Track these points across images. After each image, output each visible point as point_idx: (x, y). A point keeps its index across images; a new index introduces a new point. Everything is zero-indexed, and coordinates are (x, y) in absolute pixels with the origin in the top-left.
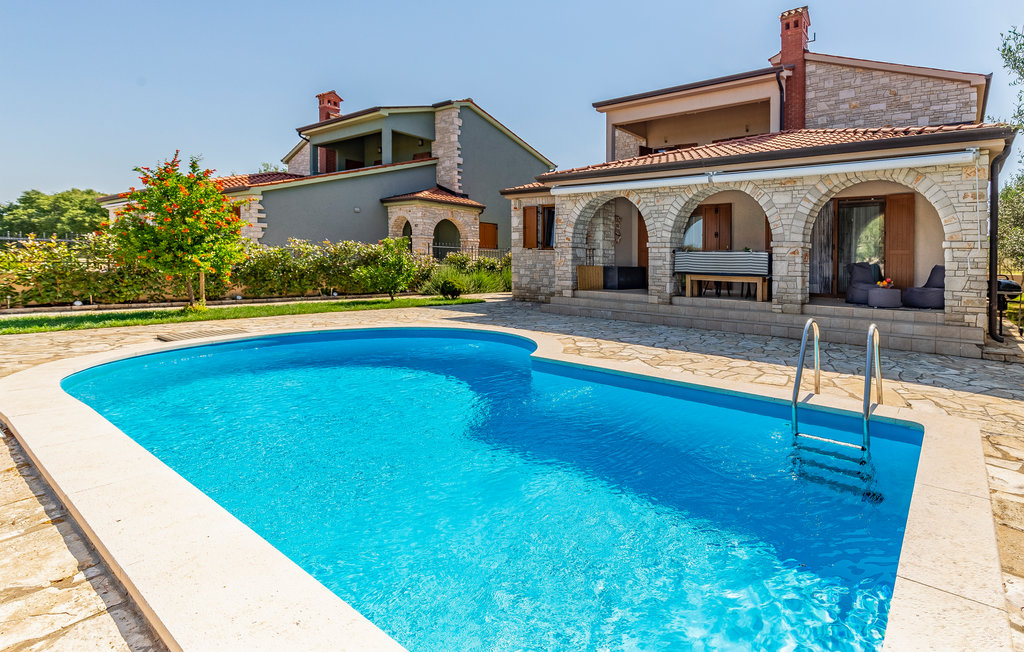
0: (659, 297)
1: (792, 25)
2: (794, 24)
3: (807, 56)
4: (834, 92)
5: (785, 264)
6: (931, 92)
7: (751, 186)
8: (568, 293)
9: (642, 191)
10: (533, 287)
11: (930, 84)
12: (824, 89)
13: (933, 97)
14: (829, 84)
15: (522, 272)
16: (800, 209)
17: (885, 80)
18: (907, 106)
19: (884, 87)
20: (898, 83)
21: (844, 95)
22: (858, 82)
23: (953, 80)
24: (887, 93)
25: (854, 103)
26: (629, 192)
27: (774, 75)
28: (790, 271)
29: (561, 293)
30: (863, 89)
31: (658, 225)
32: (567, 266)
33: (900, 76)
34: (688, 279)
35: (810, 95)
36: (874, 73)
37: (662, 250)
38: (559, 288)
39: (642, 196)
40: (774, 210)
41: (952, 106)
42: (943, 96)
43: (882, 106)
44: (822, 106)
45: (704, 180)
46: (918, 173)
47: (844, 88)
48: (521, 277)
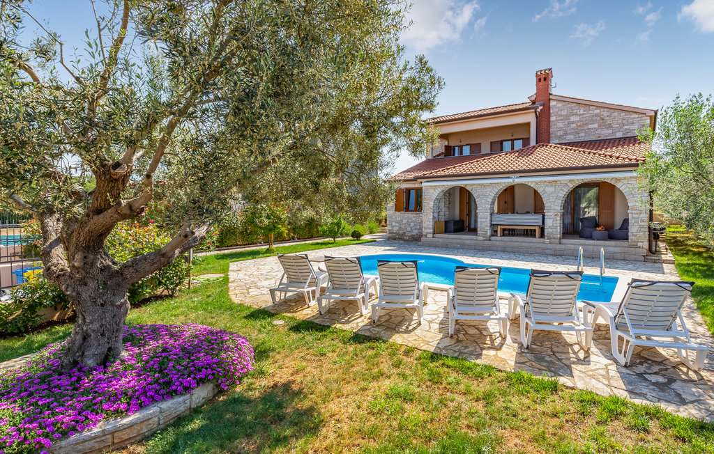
0: (483, 237)
1: (542, 79)
2: (544, 79)
3: (551, 97)
4: (568, 117)
5: (552, 220)
6: (623, 119)
7: (534, 183)
8: (430, 236)
9: (474, 185)
10: (401, 232)
11: (623, 114)
12: (561, 115)
13: (624, 121)
14: (564, 113)
15: (394, 224)
16: (559, 194)
17: (598, 111)
18: (610, 126)
19: (597, 115)
20: (605, 113)
21: (573, 119)
22: (582, 112)
23: (636, 113)
24: (599, 118)
25: (579, 124)
26: (467, 185)
27: (533, 110)
28: (554, 223)
29: (426, 236)
30: (584, 116)
31: (483, 201)
32: (430, 222)
33: (606, 109)
34: (499, 228)
35: (553, 119)
36: (591, 107)
37: (485, 214)
38: (425, 233)
39: (474, 187)
40: (546, 195)
41: (635, 127)
42: (631, 121)
43: (596, 126)
44: (560, 125)
45: (511, 180)
46: (618, 180)
47: (573, 115)
48: (393, 227)
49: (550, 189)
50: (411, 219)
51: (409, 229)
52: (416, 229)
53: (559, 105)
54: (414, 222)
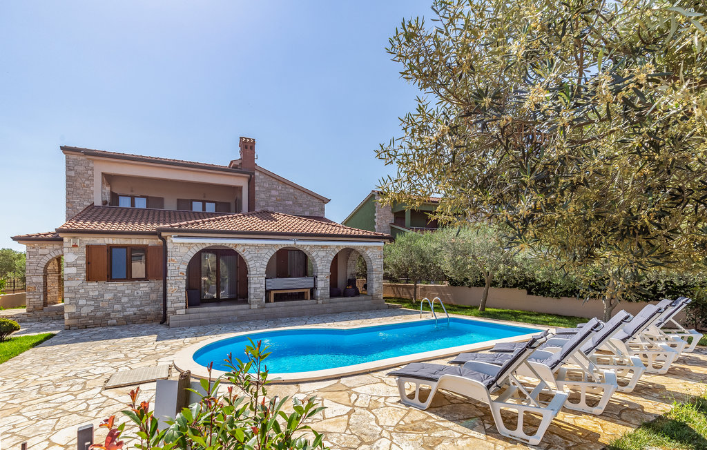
0: (258, 305)
2: (250, 147)
3: (256, 167)
4: (269, 190)
6: (310, 201)
7: (309, 247)
8: (183, 311)
9: (246, 245)
10: (99, 314)
11: (309, 197)
12: (264, 187)
14: (266, 185)
15: (81, 302)
17: (292, 191)
18: (300, 205)
19: (292, 194)
20: (298, 193)
21: (273, 192)
22: (280, 188)
23: (317, 198)
24: (293, 197)
25: (278, 198)
26: (236, 245)
27: (249, 176)
29: (174, 313)
30: (282, 192)
31: (257, 264)
32: (181, 292)
33: (298, 191)
34: (273, 293)
35: (257, 188)
36: (287, 186)
37: (259, 278)
38: (173, 309)
39: (246, 247)
40: (319, 259)
41: (317, 209)
42: (314, 204)
43: (291, 203)
44: (263, 196)
45: (291, 243)
46: (367, 248)
47: (273, 189)
48: (81, 307)
49: (322, 254)
50: (123, 292)
51: (117, 307)
52: (132, 306)
53: (262, 177)
54: (129, 295)
